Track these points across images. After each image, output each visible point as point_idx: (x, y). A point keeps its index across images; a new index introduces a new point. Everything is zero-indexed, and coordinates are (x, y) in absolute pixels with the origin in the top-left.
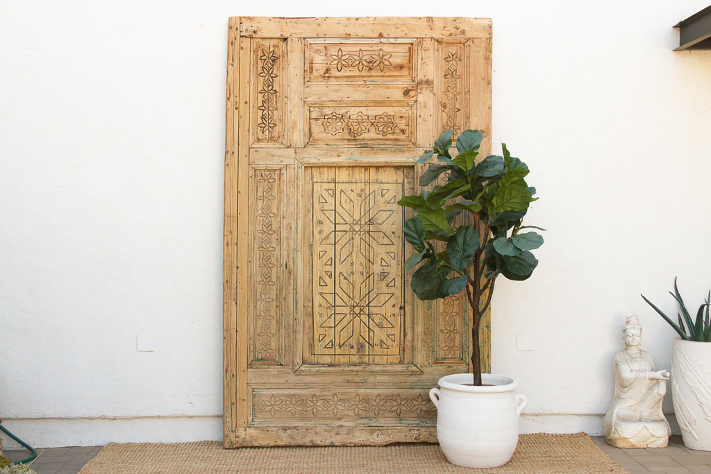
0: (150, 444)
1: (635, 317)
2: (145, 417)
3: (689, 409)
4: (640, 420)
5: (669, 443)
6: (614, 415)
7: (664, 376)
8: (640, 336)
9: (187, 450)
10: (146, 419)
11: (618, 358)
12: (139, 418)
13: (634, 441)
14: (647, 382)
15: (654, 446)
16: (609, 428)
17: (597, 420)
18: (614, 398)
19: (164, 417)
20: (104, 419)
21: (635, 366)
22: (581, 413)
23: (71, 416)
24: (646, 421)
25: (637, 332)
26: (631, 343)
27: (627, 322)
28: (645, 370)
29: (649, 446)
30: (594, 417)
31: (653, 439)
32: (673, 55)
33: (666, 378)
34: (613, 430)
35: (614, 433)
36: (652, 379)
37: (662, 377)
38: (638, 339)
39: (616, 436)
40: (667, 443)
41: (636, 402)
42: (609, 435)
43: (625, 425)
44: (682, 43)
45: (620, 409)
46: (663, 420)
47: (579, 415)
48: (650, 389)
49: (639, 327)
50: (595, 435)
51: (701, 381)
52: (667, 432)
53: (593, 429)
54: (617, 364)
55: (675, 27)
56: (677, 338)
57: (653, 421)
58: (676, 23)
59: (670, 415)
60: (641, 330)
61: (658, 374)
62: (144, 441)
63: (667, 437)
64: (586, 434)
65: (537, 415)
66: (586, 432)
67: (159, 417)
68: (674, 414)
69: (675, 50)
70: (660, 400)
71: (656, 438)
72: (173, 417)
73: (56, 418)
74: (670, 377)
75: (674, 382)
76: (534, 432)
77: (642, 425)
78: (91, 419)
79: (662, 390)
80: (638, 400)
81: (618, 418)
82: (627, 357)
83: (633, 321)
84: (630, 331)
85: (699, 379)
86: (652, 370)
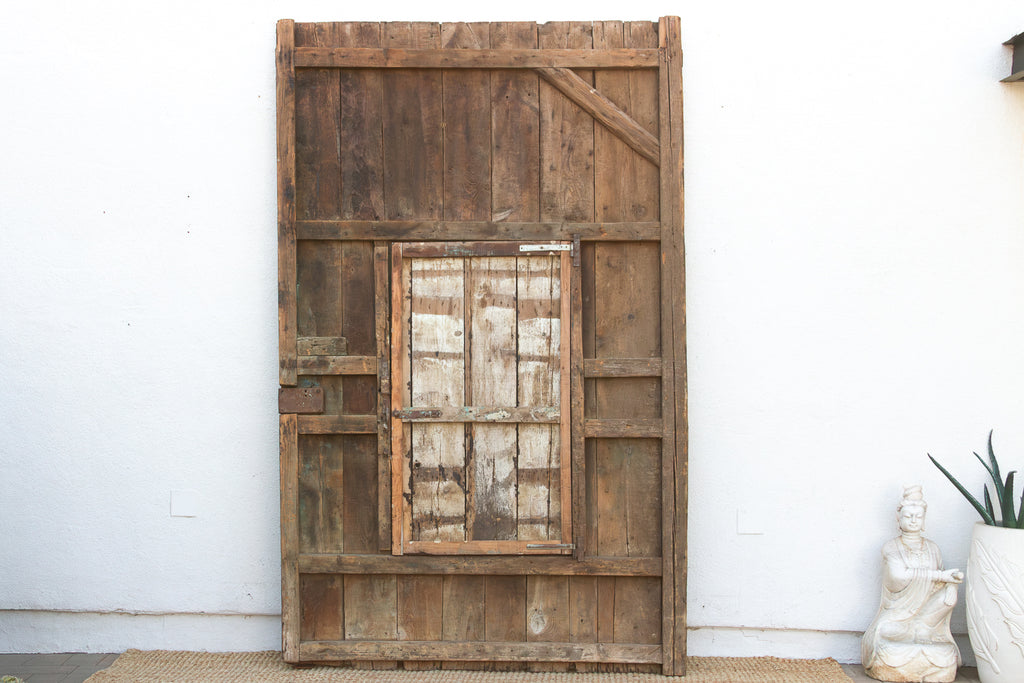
0: (188, 652)
1: (918, 489)
2: (182, 613)
3: (988, 627)
4: (915, 642)
5: (956, 677)
6: (877, 632)
7: (955, 578)
8: (924, 516)
9: (243, 663)
10: (183, 617)
11: (887, 549)
12: (173, 614)
13: (905, 673)
14: (929, 586)
15: (934, 679)
16: (868, 653)
17: (852, 641)
18: (881, 608)
19: (209, 615)
20: (121, 614)
21: (913, 562)
22: (830, 629)
23: (72, 607)
24: (924, 643)
25: (918, 510)
26: (909, 528)
27: (905, 496)
28: (928, 568)
29: (928, 680)
30: (849, 636)
31: (934, 669)
32: (1000, 89)
33: (956, 581)
34: (874, 654)
35: (875, 659)
36: (937, 582)
37: (952, 580)
38: (919, 522)
39: (878, 663)
40: (954, 676)
41: (910, 615)
42: (868, 661)
43: (891, 647)
44: (1015, 70)
45: (887, 624)
46: (950, 643)
47: (825, 632)
48: (933, 595)
49: (921, 503)
50: (848, 663)
51: (1008, 586)
52: (954, 660)
53: (845, 652)
54: (885, 558)
55: (1005, 44)
56: (978, 523)
57: (936, 643)
58: (1008, 38)
59: (961, 637)
60: (925, 508)
61: (946, 575)
62: (179, 648)
63: (955, 668)
64: (833, 661)
65: (762, 630)
66: (834, 658)
67: (202, 614)
68: (967, 635)
69: (1004, 81)
70: (948, 613)
71: (938, 669)
72: (221, 615)
73: (50, 611)
74: (965, 579)
75: (970, 588)
76: (757, 655)
77: (918, 648)
78: (102, 613)
79: (950, 597)
80: (914, 612)
81: (883, 637)
82: (902, 548)
83: (914, 495)
84: (908, 510)
85: (1007, 584)
86: (938, 568)
